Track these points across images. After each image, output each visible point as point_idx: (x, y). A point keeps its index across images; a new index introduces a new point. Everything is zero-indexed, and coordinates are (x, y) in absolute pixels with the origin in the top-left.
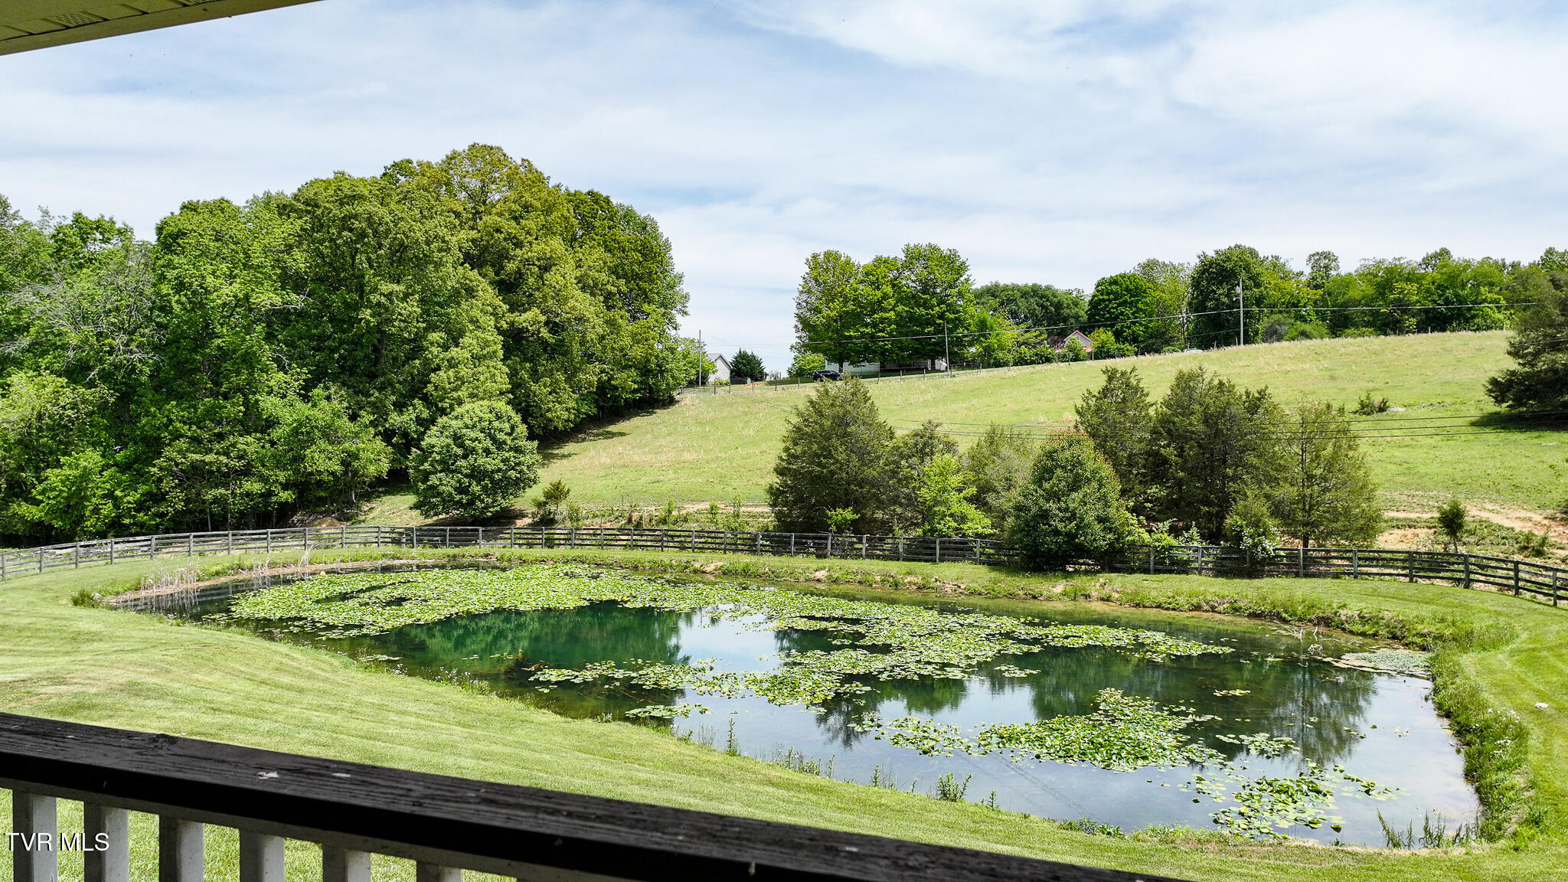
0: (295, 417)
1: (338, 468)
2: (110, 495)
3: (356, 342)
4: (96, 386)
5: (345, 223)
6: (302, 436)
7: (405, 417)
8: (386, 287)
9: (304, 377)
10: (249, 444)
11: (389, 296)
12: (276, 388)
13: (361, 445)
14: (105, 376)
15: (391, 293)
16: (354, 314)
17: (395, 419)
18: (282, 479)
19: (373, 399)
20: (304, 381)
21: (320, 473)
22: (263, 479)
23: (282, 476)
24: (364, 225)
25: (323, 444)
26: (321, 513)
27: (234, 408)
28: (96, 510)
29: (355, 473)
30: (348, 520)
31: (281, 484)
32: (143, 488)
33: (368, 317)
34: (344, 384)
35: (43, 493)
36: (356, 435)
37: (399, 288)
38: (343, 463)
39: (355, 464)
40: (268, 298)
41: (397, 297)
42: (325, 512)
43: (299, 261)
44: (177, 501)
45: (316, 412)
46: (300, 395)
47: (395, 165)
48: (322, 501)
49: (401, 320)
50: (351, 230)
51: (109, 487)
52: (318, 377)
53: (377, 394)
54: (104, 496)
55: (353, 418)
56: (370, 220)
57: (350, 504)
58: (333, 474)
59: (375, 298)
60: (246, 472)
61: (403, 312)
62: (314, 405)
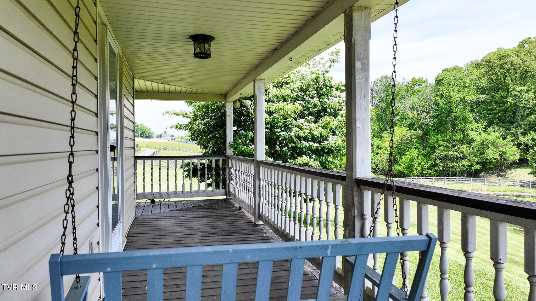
0: (482, 139)
1: (498, 158)
2: (420, 164)
3: (506, 110)
4: (417, 130)
5: (502, 66)
6: (484, 145)
7: (527, 138)
8: (519, 88)
9: (485, 124)
10: (464, 148)
11: (520, 92)
12: (474, 129)
13: (507, 149)
14: (420, 127)
15: (521, 91)
16: (505, 100)
17: (522, 139)
19: (512, 131)
20: (485, 126)
21: (491, 159)
22: (469, 160)
23: (476, 160)
24: (509, 66)
25: (492, 148)
26: (491, 174)
27: (459, 136)
28: (416, 168)
29: (505, 159)
30: (502, 176)
31: (476, 162)
32: (430, 162)
33: (511, 101)
34: (500, 126)
35: (402, 163)
36: (505, 145)
37: (525, 88)
38: (500, 155)
39: (505, 156)
40: (472, 97)
41: (523, 92)
42: (492, 173)
43: (484, 83)
44: (440, 167)
45: (489, 137)
46: (484, 131)
47: (524, 41)
48: (491, 169)
49: (525, 101)
50: (504, 69)
51: (420, 161)
52: (491, 124)
53: (514, 129)
54: (419, 164)
55: (504, 139)
56: (512, 64)
57: (502, 171)
58: (495, 159)
59: (513, 93)
60: (463, 158)
61: (526, 97)
62: (489, 134)
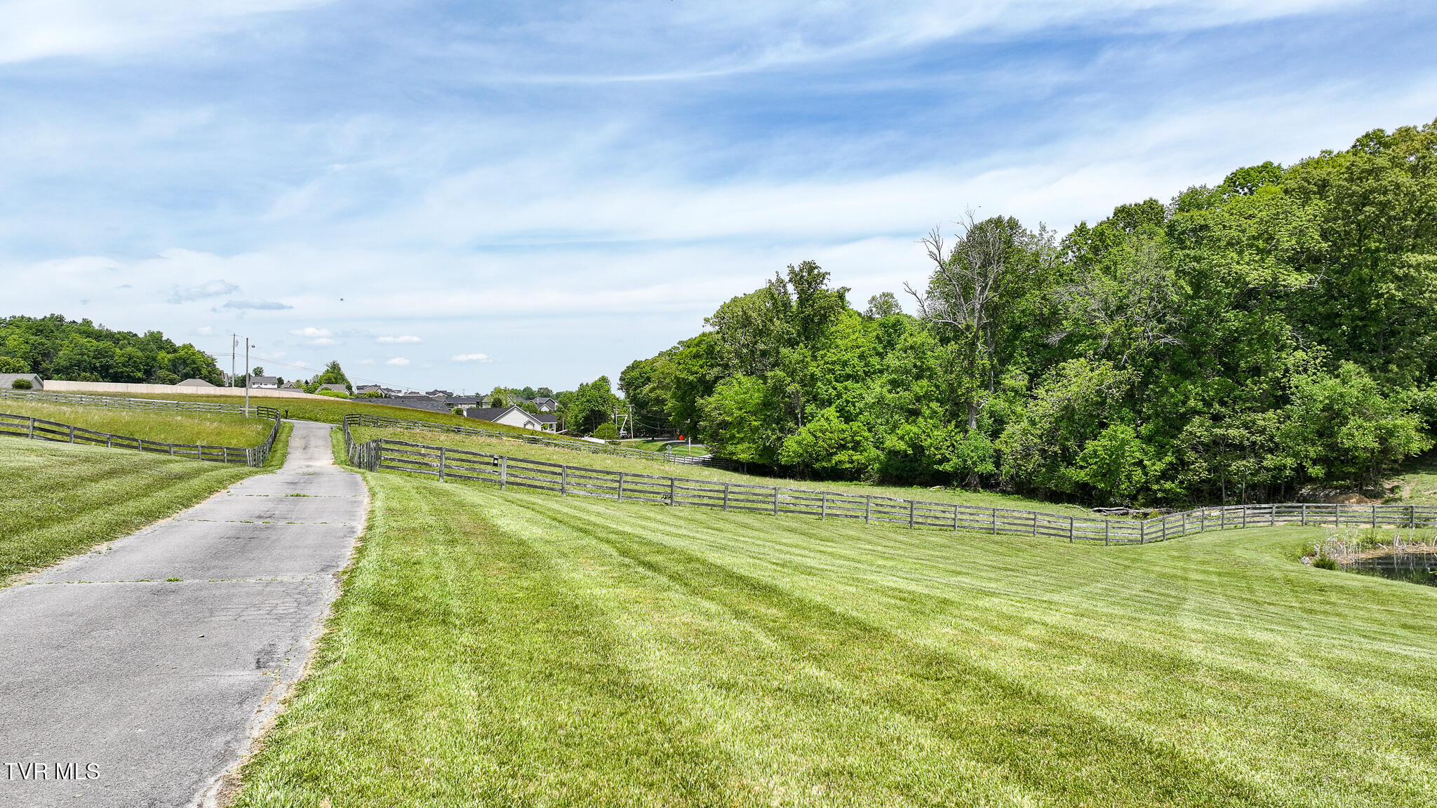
0: (1326, 394)
2: (1140, 463)
8: (1414, 258)
9: (1324, 354)
10: (1266, 420)
12: (1292, 366)
18: (1312, 454)
21: (1356, 449)
22: (1296, 455)
23: (1313, 452)
27: (1257, 388)
29: (1389, 451)
31: (1311, 459)
32: (1167, 459)
33: (1393, 292)
35: (1084, 459)
38: (1382, 440)
45: (1348, 390)
58: (1369, 450)
